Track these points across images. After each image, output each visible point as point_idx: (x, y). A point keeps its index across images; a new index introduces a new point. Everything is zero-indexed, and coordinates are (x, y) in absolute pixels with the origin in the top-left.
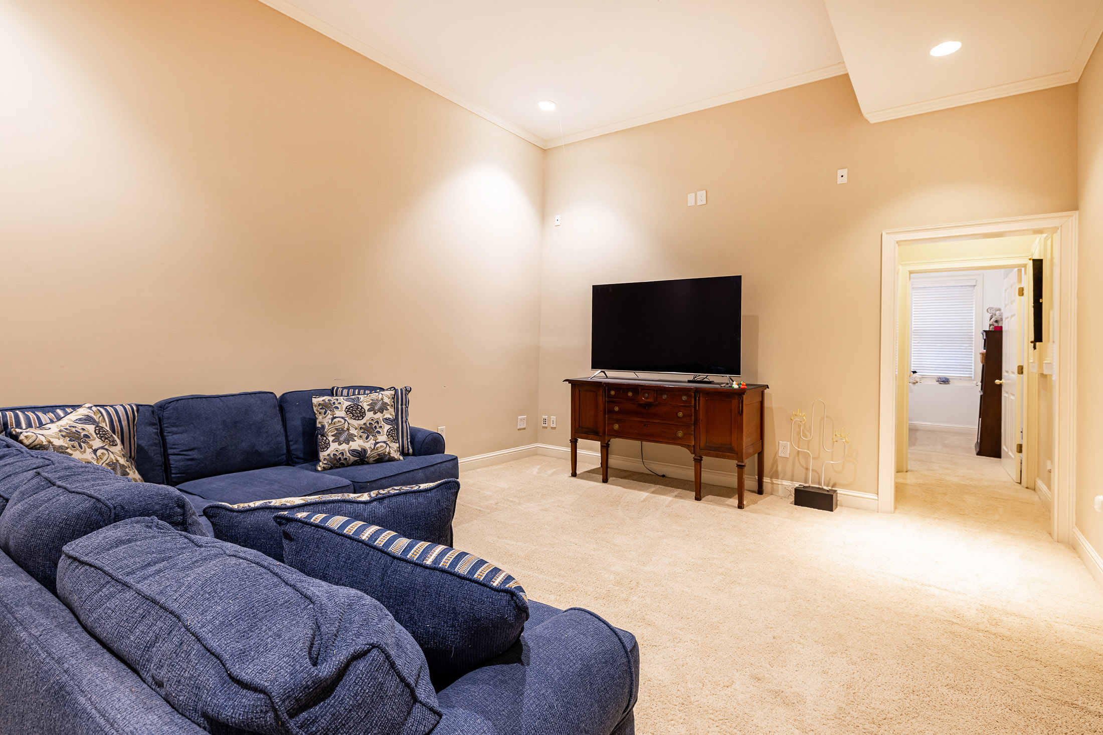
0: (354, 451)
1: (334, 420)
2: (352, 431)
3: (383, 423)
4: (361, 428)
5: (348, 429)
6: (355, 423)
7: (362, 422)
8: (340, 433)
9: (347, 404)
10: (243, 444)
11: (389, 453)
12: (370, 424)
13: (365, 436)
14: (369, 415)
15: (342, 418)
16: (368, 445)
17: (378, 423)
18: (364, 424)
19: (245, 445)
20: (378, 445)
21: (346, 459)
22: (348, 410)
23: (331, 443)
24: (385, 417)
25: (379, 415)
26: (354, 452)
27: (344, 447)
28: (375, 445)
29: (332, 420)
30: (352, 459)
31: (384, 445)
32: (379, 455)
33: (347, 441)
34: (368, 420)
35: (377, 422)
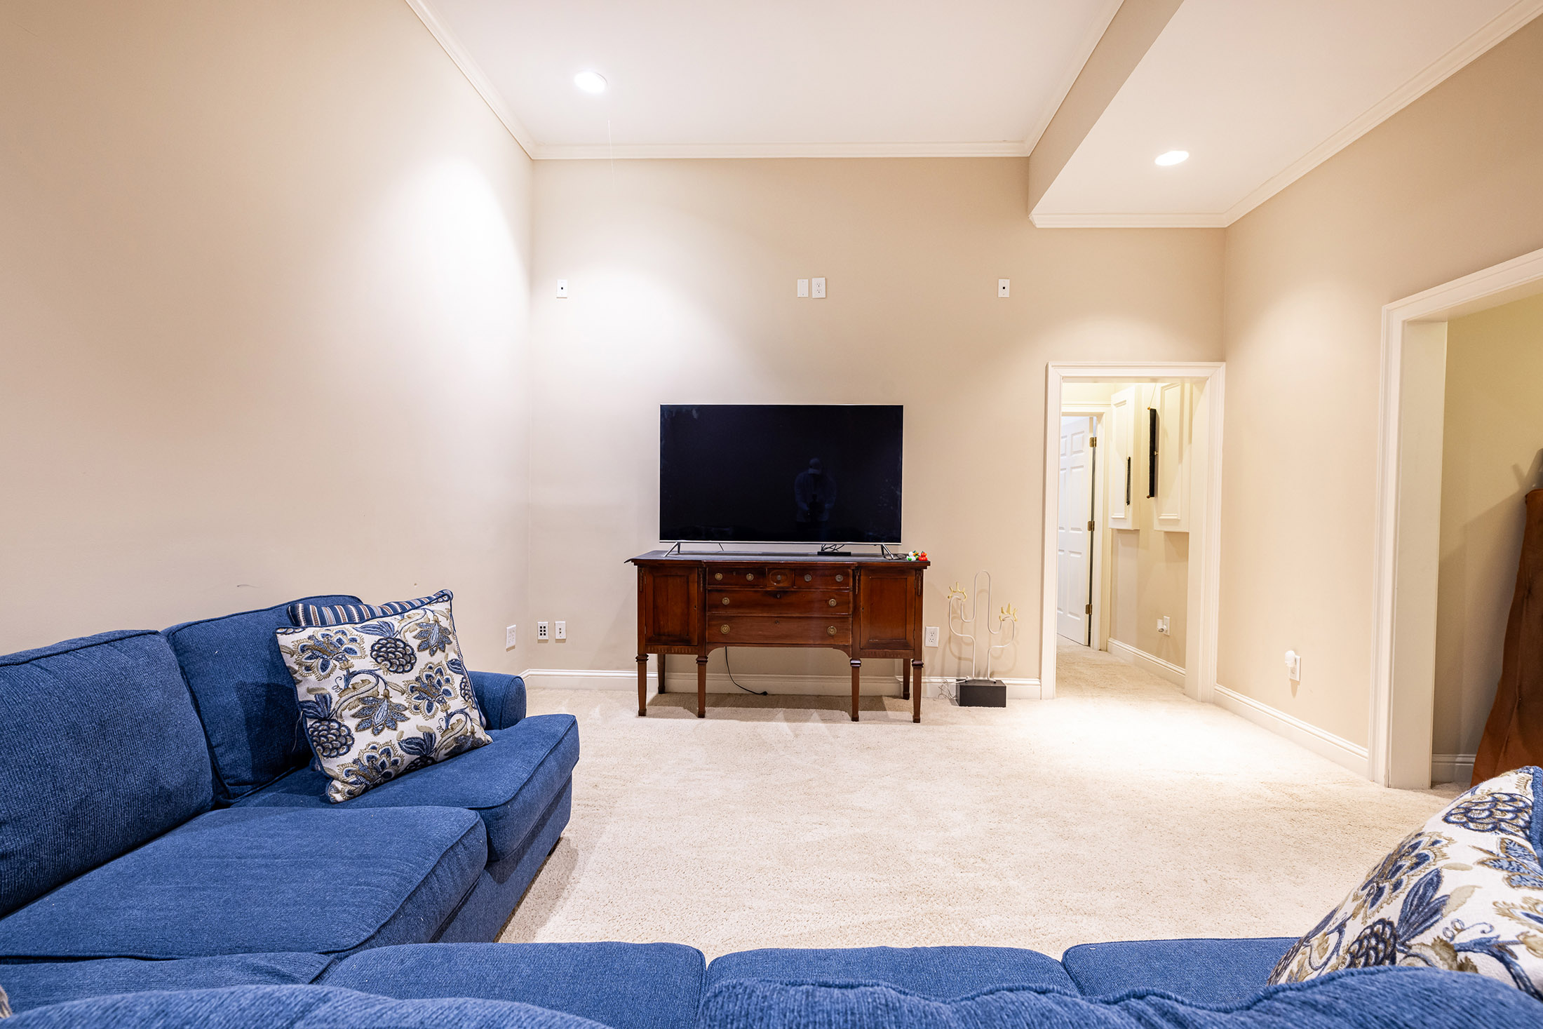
0: (410, 741)
1: (354, 680)
2: (397, 699)
3: (449, 672)
4: (413, 689)
5: (387, 696)
6: (399, 679)
7: (411, 676)
8: (370, 708)
9: (370, 640)
10: (130, 778)
11: (473, 733)
12: (428, 677)
13: (424, 704)
14: (423, 658)
15: (370, 672)
16: (435, 723)
17: (441, 674)
18: (418, 679)
19: (135, 781)
20: (453, 720)
21: (396, 762)
22: (379, 652)
23: (355, 735)
24: (449, 659)
25: (439, 656)
26: (410, 744)
27: (388, 736)
28: (447, 722)
29: (347, 680)
30: (408, 758)
31: (462, 717)
32: (456, 739)
33: (391, 723)
34: (422, 671)
35: (440, 672)
